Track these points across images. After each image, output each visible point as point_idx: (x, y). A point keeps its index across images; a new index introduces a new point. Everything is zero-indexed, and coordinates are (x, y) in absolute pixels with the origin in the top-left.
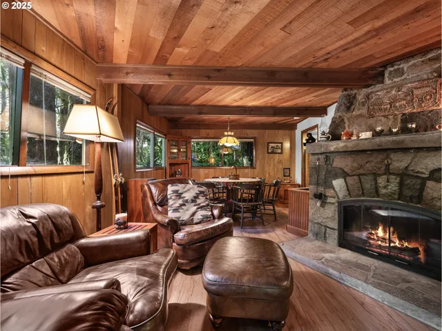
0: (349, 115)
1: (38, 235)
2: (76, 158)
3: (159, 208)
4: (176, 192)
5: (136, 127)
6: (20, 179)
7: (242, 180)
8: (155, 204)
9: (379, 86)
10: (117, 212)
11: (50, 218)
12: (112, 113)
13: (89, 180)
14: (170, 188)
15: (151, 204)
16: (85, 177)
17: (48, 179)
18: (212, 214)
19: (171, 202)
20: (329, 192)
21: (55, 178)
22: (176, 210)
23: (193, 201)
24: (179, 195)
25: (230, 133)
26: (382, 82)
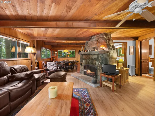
0: (87, 46)
1: (22, 69)
2: (27, 57)
3: (45, 67)
4: (49, 63)
5: (41, 48)
6: (17, 61)
7: (69, 61)
8: (44, 66)
9: (91, 41)
10: (36, 67)
11: (23, 67)
12: (35, 47)
13: (30, 61)
14: (48, 63)
15: (43, 66)
16: (29, 60)
17: (22, 61)
18: (57, 68)
19: (48, 66)
20: (82, 63)
21: (23, 60)
22: (49, 67)
23: (53, 65)
24: (50, 64)
25: (66, 49)
26: (91, 40)
